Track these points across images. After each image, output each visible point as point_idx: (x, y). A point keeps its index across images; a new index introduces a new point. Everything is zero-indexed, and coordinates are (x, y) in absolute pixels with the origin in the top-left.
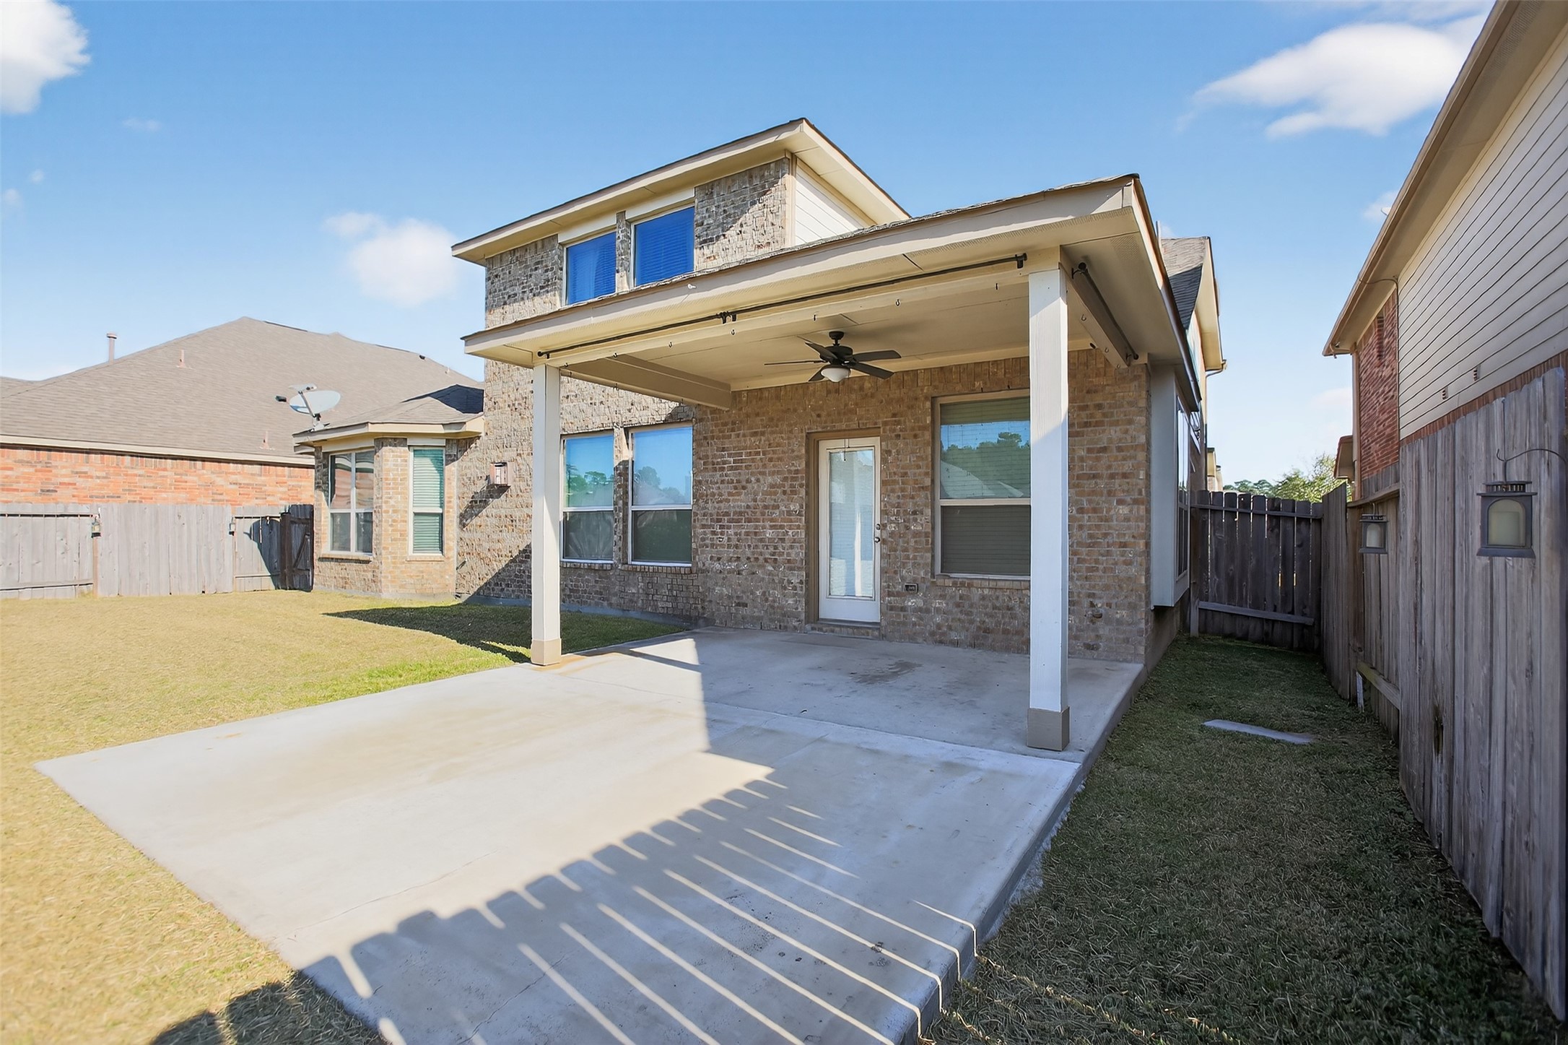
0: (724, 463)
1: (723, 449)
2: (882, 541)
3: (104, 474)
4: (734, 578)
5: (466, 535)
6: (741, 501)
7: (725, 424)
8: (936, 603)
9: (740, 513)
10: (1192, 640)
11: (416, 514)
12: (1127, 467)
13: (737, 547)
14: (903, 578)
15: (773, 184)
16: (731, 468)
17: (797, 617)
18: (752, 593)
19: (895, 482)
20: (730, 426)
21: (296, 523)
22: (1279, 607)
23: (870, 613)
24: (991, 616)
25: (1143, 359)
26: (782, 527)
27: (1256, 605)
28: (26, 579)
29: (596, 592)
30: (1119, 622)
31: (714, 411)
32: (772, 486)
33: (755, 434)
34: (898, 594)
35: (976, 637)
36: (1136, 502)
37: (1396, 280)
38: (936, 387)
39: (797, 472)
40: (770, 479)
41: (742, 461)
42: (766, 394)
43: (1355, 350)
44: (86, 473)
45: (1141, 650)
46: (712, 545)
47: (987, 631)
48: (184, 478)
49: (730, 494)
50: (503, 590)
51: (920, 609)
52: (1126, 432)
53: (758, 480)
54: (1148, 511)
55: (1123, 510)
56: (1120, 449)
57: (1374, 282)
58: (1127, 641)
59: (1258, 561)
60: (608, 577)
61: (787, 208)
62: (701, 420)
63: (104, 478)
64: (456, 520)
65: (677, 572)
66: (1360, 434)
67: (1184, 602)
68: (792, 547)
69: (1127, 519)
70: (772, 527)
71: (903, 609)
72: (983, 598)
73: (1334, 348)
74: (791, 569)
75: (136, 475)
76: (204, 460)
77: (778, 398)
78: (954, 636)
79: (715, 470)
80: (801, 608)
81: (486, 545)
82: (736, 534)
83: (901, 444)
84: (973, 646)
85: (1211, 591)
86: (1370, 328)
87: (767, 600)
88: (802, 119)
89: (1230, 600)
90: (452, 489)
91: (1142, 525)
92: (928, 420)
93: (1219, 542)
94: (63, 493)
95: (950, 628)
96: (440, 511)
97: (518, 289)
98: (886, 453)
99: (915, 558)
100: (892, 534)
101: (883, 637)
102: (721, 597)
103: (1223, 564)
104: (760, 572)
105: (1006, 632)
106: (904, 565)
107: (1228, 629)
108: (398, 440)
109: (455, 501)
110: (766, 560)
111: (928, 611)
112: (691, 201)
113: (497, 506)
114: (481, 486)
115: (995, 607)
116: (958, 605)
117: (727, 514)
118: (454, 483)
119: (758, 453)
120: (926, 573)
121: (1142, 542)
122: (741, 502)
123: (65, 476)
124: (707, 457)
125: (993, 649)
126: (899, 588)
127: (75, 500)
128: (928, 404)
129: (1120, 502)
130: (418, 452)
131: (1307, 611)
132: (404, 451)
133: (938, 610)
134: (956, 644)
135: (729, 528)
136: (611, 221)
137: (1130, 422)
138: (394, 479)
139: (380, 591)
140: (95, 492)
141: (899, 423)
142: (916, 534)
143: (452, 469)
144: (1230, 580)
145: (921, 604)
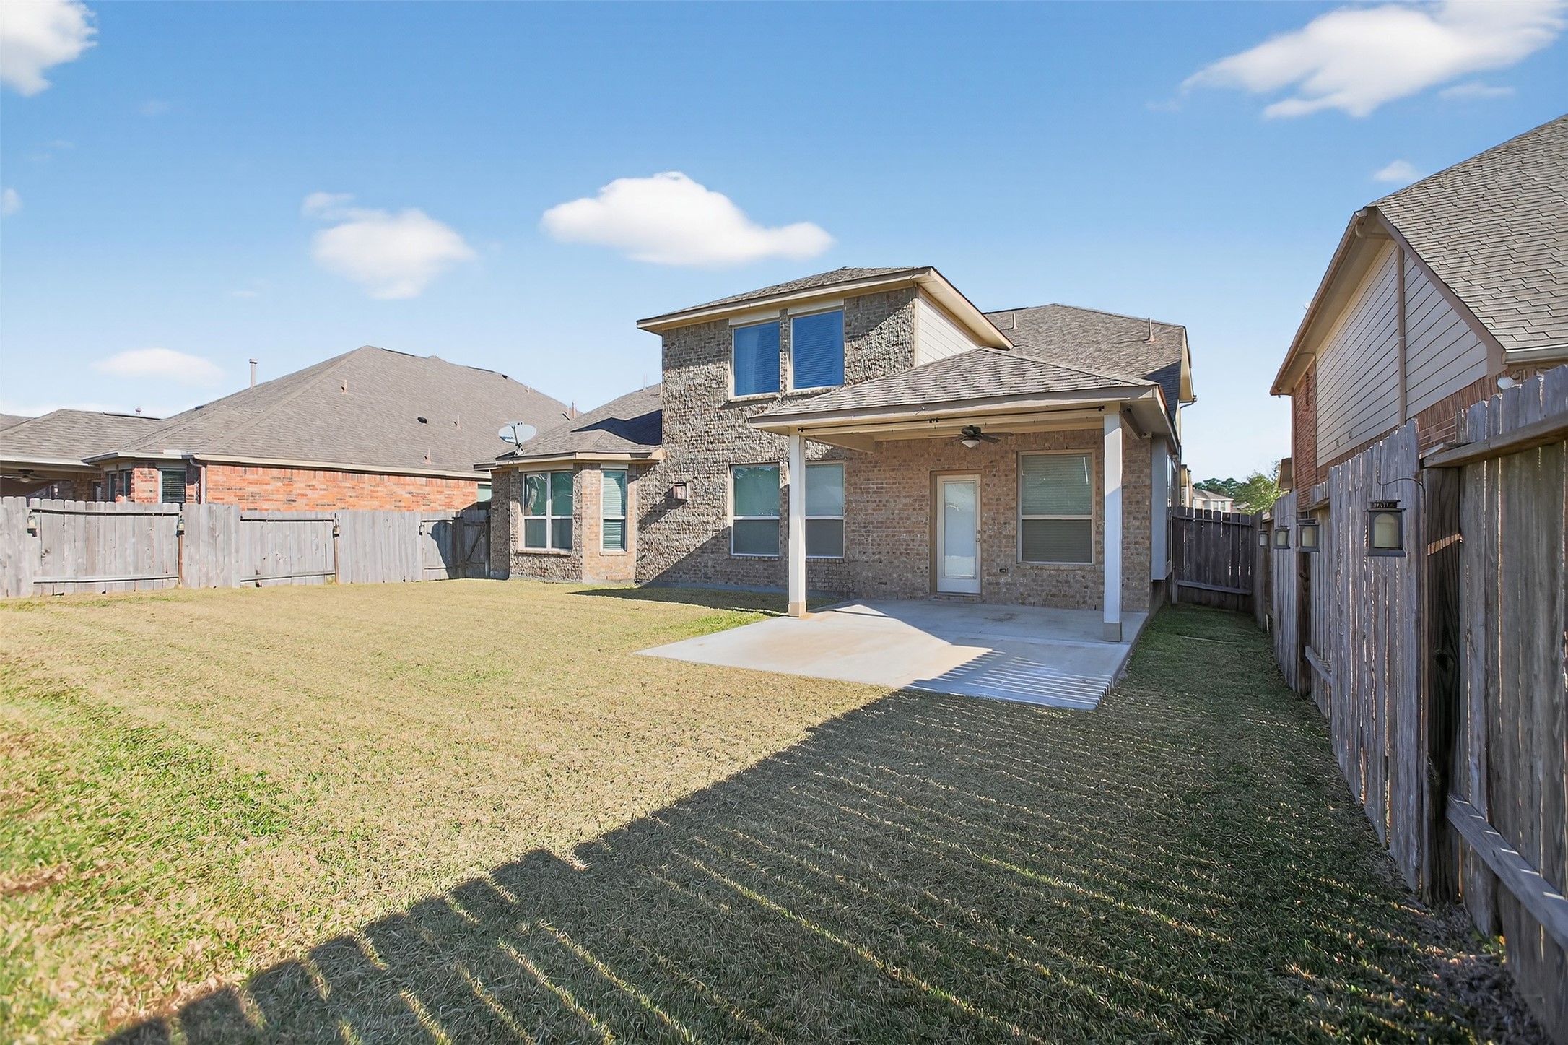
0: (869, 488)
1: (869, 480)
2: (982, 541)
3: (325, 487)
4: (878, 566)
5: (647, 536)
6: (882, 514)
7: (870, 462)
8: (1020, 579)
9: (882, 523)
10: (1173, 606)
11: (605, 520)
12: (1139, 497)
13: (879, 545)
14: (998, 565)
15: (904, 304)
16: (874, 492)
17: (923, 590)
18: (890, 575)
19: (992, 504)
20: (873, 464)
21: (469, 525)
22: (1230, 584)
23: (973, 588)
24: (1056, 587)
25: (1149, 436)
26: (913, 532)
27: (1214, 583)
28: (296, 570)
29: (764, 577)
30: (1135, 588)
31: (860, 454)
32: (906, 505)
33: (893, 470)
34: (994, 575)
35: (1046, 600)
36: (1144, 518)
37: (1314, 354)
38: (1020, 445)
39: (923, 496)
40: (904, 501)
41: (882, 488)
42: (901, 443)
43: (1292, 393)
44: (313, 486)
45: (1147, 605)
46: (860, 544)
47: (1053, 596)
48: (376, 489)
49: (874, 510)
50: (681, 576)
51: (1010, 584)
52: (1139, 477)
53: (895, 501)
54: (1151, 523)
55: (1137, 523)
56: (1134, 487)
57: (1299, 354)
58: (1138, 600)
59: (1217, 554)
60: (774, 566)
61: (915, 320)
62: (851, 459)
63: (324, 490)
64: (636, 525)
65: (831, 562)
66: (1296, 458)
67: (1168, 580)
68: (920, 545)
69: (1138, 528)
70: (905, 532)
71: (998, 584)
72: (1050, 576)
73: (1277, 390)
74: (919, 559)
75: (345, 488)
76: (389, 474)
77: (910, 446)
78: (1031, 599)
79: (862, 493)
80: (927, 585)
81: (665, 544)
82: (878, 536)
83: (996, 480)
84: (1044, 605)
85: (1186, 573)
86: (1302, 382)
87: (901, 580)
88: (930, 268)
89: (1198, 579)
90: (633, 502)
91: (1148, 532)
92: (1015, 466)
93: (1190, 541)
94: (301, 502)
95: (1029, 595)
96: (623, 518)
97: (693, 356)
98: (984, 486)
99: (1005, 552)
100: (990, 537)
101: (984, 602)
102: (867, 578)
103: (1194, 554)
104: (895, 561)
105: (1065, 596)
106: (998, 556)
107: (1197, 598)
108: (594, 465)
109: (636, 511)
110: (901, 554)
111: (1014, 584)
112: (842, 307)
113: (676, 514)
114: (660, 499)
115: (1057, 581)
116: (1034, 581)
117: (872, 523)
118: (635, 496)
119: (894, 483)
120: (1013, 561)
121: (1148, 542)
122: (881, 516)
123: (300, 488)
124: (856, 484)
125: (1057, 606)
126: (995, 571)
127: (307, 508)
128: (1015, 456)
129: (1135, 518)
130: (607, 473)
131: (1247, 586)
132: (597, 473)
133: (1021, 584)
134: (1033, 604)
135: (873, 532)
136: (776, 314)
137: (1141, 472)
138: (590, 494)
139: (581, 578)
140: (319, 502)
141: (995, 467)
142: (1006, 537)
143: (633, 487)
144: (1198, 566)
145: (1010, 580)
